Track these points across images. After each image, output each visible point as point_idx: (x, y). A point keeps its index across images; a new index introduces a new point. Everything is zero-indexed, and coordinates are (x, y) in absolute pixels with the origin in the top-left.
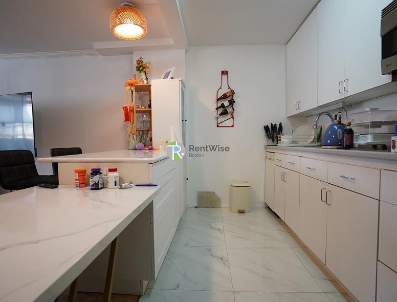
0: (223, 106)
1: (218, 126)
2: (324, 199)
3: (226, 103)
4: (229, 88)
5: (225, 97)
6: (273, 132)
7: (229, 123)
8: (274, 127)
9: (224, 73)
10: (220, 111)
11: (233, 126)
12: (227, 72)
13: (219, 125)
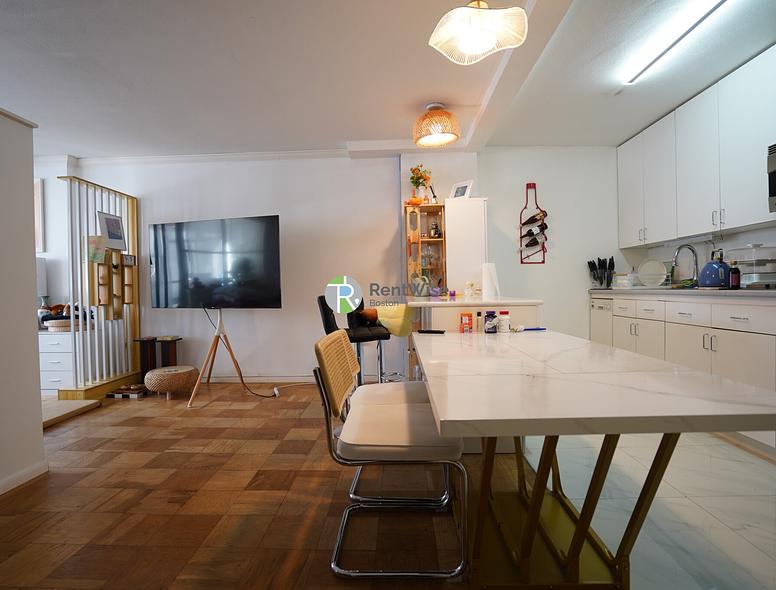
0: (530, 233)
1: (522, 262)
2: (707, 345)
3: (536, 230)
4: (538, 207)
5: (532, 220)
6: (602, 271)
7: (538, 257)
8: (602, 263)
9: (532, 186)
10: (526, 241)
11: (543, 262)
12: (534, 184)
13: (524, 261)
